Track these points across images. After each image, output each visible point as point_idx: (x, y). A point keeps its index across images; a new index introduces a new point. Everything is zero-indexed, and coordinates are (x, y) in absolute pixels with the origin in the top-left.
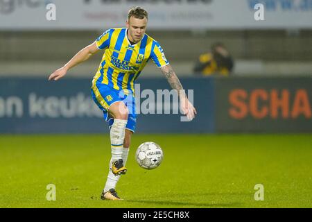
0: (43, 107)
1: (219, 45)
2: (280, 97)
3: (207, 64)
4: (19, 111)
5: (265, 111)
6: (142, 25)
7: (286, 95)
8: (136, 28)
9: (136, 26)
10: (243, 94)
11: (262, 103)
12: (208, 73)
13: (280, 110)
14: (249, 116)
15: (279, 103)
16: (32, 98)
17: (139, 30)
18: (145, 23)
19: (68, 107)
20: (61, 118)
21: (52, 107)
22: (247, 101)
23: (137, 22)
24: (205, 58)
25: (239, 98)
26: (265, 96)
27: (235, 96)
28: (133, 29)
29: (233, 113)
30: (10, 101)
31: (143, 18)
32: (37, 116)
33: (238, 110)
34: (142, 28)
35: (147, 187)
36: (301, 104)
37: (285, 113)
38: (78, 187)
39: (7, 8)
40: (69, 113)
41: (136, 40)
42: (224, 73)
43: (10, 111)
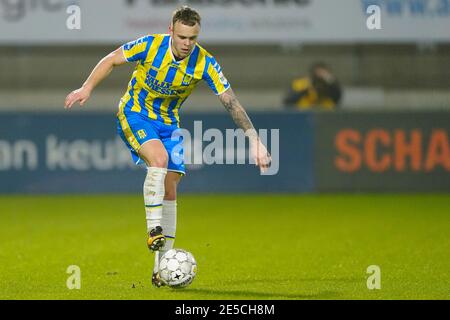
0: (67, 155)
1: (322, 65)
2: (408, 140)
3: (304, 93)
4: (33, 160)
5: (386, 161)
6: (191, 35)
7: (416, 137)
8: (183, 38)
9: (184, 35)
10: (355, 136)
11: (382, 150)
12: (304, 105)
13: (408, 159)
14: (364, 167)
15: (407, 150)
16: (51, 143)
17: (187, 41)
18: (196, 32)
19: (103, 155)
20: (92, 171)
21: (80, 155)
22: (361, 147)
23: (185, 29)
24: (301, 84)
25: (350, 142)
26: (386, 139)
27: (343, 140)
28: (179, 39)
29: (341, 164)
30: (20, 147)
31: (194, 24)
32: (58, 168)
33: (348, 159)
34: (191, 38)
35: (217, 270)
36: (439, 150)
37: (416, 164)
38: (117, 271)
39: (15, 12)
40: (103, 163)
41: (182, 55)
42: (328, 106)
43: (18, 161)
